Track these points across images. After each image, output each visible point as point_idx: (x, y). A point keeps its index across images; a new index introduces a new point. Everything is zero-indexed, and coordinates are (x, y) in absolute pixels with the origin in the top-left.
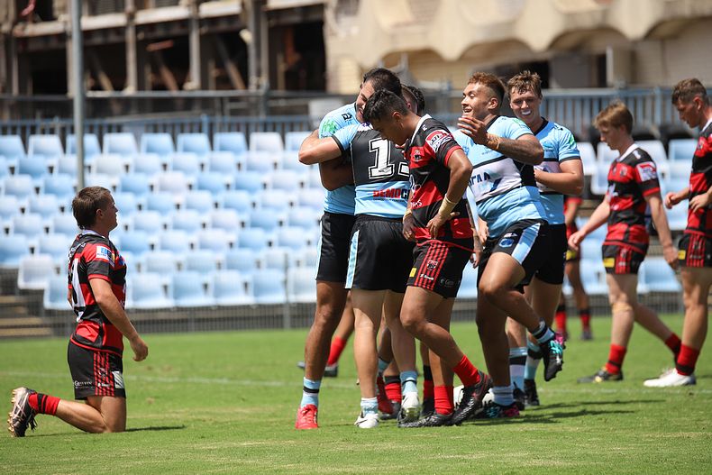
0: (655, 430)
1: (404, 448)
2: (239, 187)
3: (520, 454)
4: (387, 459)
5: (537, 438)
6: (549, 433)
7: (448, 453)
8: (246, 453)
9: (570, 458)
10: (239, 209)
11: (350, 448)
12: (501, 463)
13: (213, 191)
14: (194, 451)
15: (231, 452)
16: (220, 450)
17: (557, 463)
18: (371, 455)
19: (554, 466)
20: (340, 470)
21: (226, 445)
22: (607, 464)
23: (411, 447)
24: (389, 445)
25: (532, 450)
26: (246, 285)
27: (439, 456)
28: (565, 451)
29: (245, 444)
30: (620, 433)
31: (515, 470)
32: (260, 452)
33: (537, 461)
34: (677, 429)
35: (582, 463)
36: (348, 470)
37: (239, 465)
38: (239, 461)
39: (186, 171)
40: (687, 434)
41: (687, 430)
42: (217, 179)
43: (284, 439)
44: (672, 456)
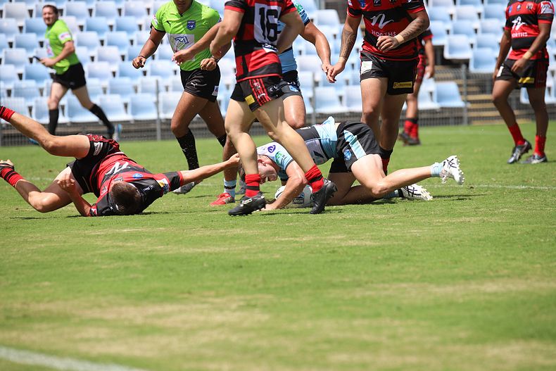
0: (443, 216)
1: (249, 232)
2: (120, 29)
3: (340, 237)
4: (236, 241)
5: (352, 224)
6: (362, 220)
7: (283, 237)
8: (127, 238)
9: (379, 239)
10: (120, 46)
11: (208, 233)
12: (324, 244)
13: (100, 31)
14: (85, 236)
15: (114, 236)
16: (106, 236)
17: (368, 243)
18: (224, 238)
19: (366, 245)
20: (200, 250)
21: (110, 231)
22: (407, 243)
23: (255, 232)
24: (238, 231)
25: (349, 233)
26: (126, 106)
27: (277, 239)
28: (374, 233)
29: (125, 230)
30: (416, 219)
31: (336, 249)
32: (137, 236)
33: (352, 242)
34: (460, 215)
35: (387, 243)
36: (206, 250)
37: (120, 247)
38: (121, 244)
39: (78, 16)
40: (468, 219)
41: (468, 216)
42: (103, 22)
43: (156, 226)
44: (456, 236)
